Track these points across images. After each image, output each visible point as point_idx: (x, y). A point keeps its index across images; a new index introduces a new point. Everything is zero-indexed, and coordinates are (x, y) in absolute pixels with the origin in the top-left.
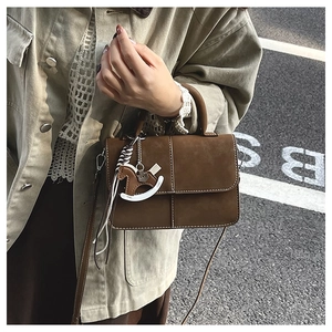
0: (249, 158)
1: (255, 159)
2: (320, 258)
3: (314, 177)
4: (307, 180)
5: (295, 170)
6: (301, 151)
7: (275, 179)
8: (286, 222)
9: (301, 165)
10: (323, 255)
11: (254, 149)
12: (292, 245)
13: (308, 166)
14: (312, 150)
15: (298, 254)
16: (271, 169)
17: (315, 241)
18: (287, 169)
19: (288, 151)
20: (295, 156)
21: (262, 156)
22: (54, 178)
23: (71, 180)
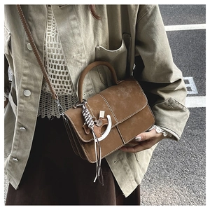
3: (191, 90)
12: (191, 128)
15: (196, 132)
22: (49, 117)
23: (59, 117)
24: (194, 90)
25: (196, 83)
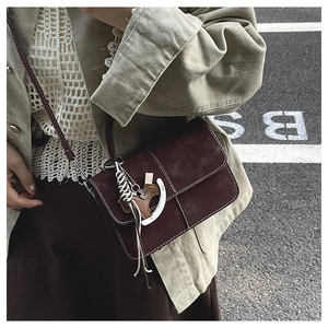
0: (234, 130)
1: (239, 130)
2: (317, 203)
3: (297, 134)
4: (291, 137)
5: (277, 131)
6: (280, 113)
7: (261, 143)
8: (278, 179)
9: (282, 126)
10: (319, 200)
11: (236, 121)
12: (288, 197)
13: (289, 126)
14: (290, 110)
15: (295, 204)
16: (255, 135)
17: (309, 189)
18: (270, 132)
19: (268, 116)
20: (275, 119)
21: (245, 126)
22: (60, 179)
23: (75, 179)
24: (302, 134)
25: (306, 122)
